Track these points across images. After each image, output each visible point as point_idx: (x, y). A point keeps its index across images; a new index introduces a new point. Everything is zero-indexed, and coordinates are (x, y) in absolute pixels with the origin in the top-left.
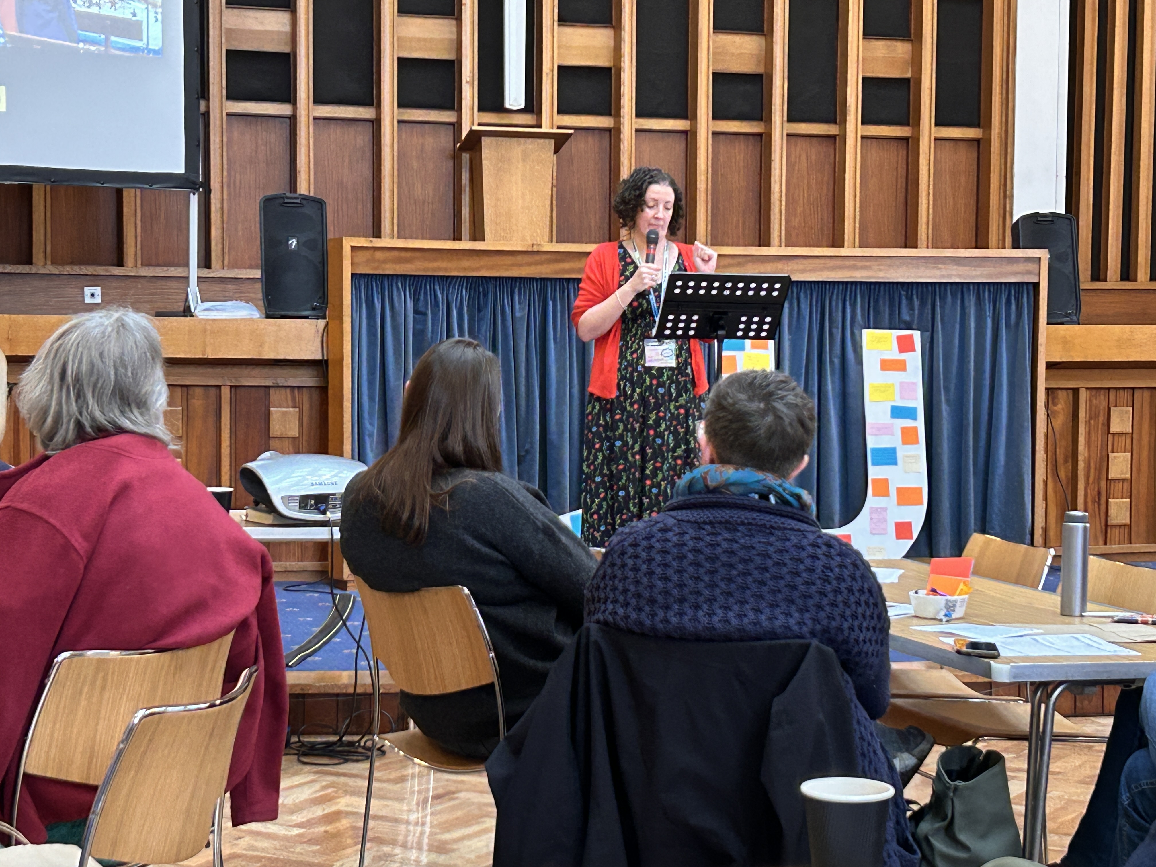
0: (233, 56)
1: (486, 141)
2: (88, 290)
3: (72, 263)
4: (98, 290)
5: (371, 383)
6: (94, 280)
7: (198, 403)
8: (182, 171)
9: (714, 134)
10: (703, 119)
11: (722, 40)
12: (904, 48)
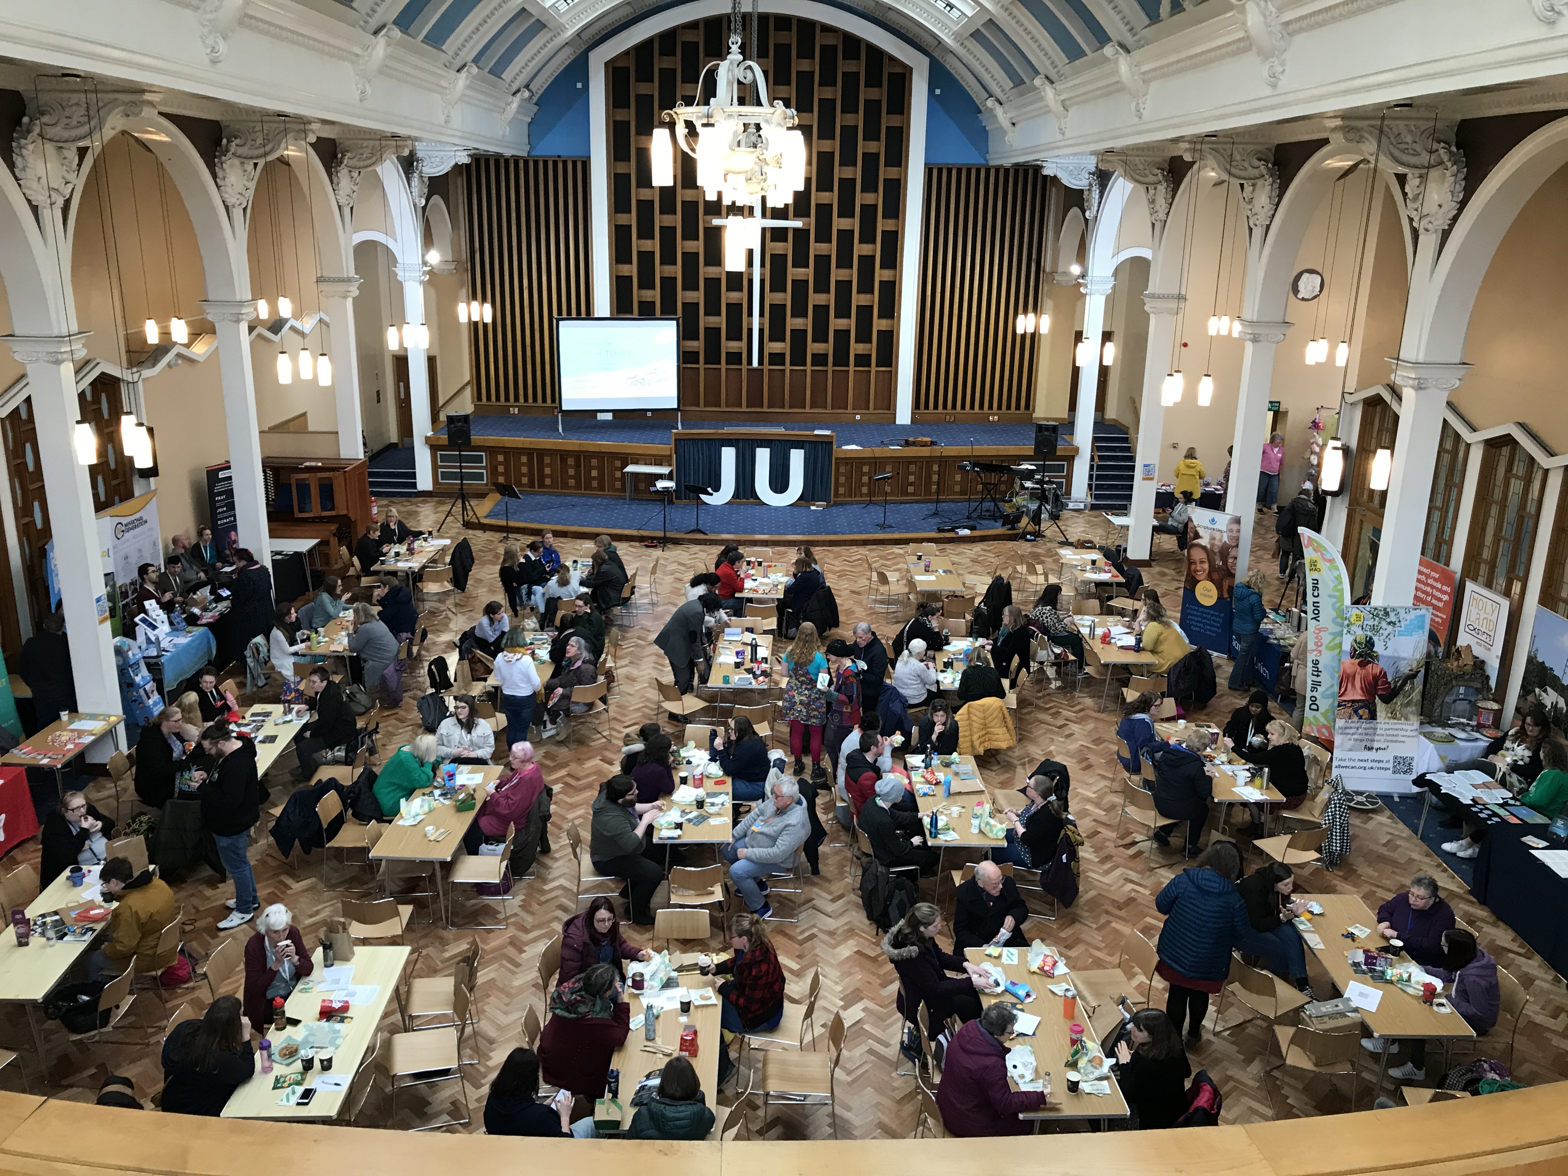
0: (684, 353)
9: (812, 370)
10: (809, 368)
11: (816, 345)
12: (868, 346)
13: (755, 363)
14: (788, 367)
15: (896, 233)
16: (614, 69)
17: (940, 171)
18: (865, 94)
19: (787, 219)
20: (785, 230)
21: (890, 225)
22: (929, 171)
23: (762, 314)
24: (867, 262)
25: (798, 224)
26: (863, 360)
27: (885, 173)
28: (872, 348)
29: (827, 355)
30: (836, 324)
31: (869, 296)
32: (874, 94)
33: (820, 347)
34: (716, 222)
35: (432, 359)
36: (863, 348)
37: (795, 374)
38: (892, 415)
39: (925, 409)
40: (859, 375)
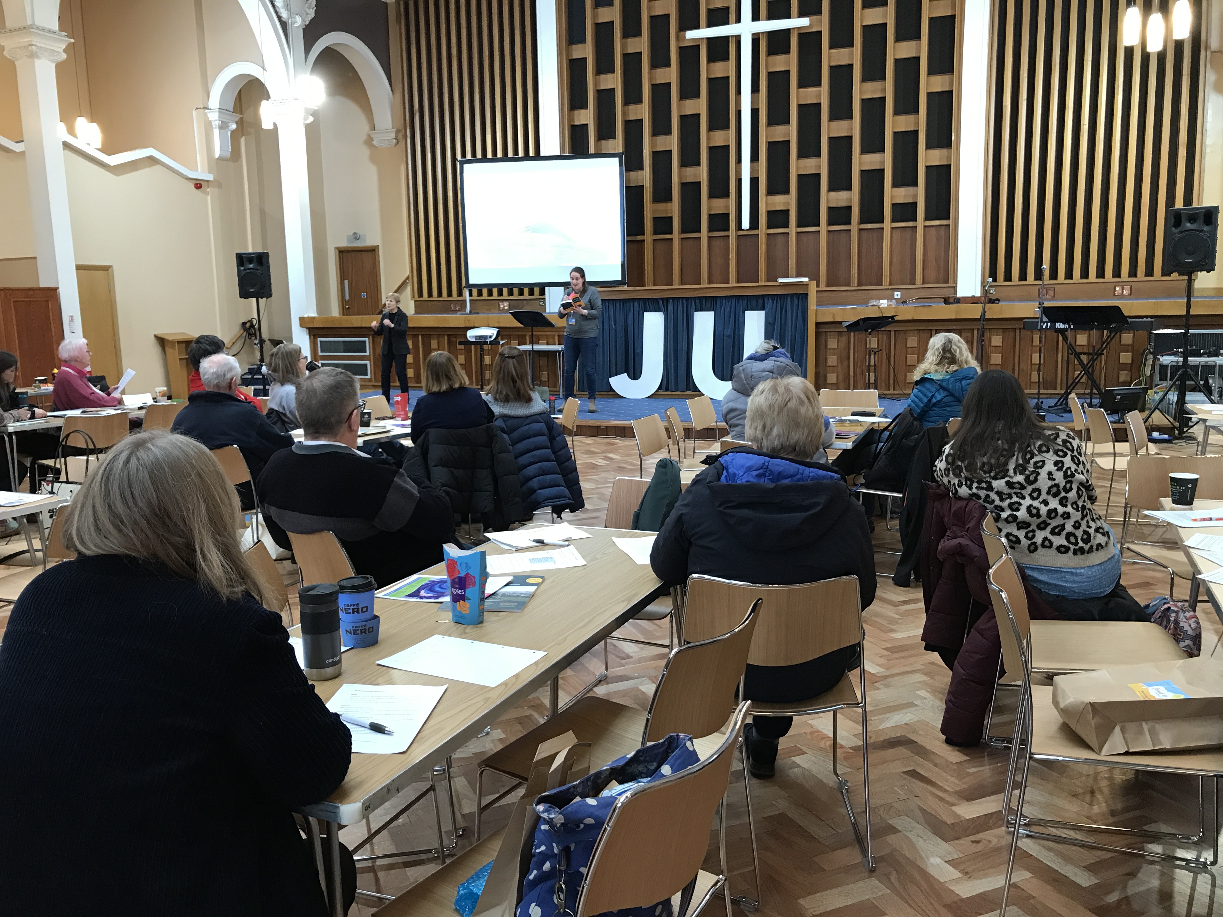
0: (653, 220)
9: (828, 231)
10: (823, 226)
11: (833, 194)
12: (911, 190)
13: (746, 224)
14: (793, 229)
15: (953, 17)
19: (789, 17)
20: (787, 32)
21: (942, 7)
23: (756, 158)
24: (907, 68)
25: (804, 22)
26: (905, 211)
28: (918, 193)
29: (849, 208)
30: (861, 162)
31: (911, 117)
33: (840, 198)
34: (691, 34)
35: (374, 250)
36: (902, 195)
37: (804, 238)
38: (952, 289)
39: (1005, 280)
40: (898, 233)
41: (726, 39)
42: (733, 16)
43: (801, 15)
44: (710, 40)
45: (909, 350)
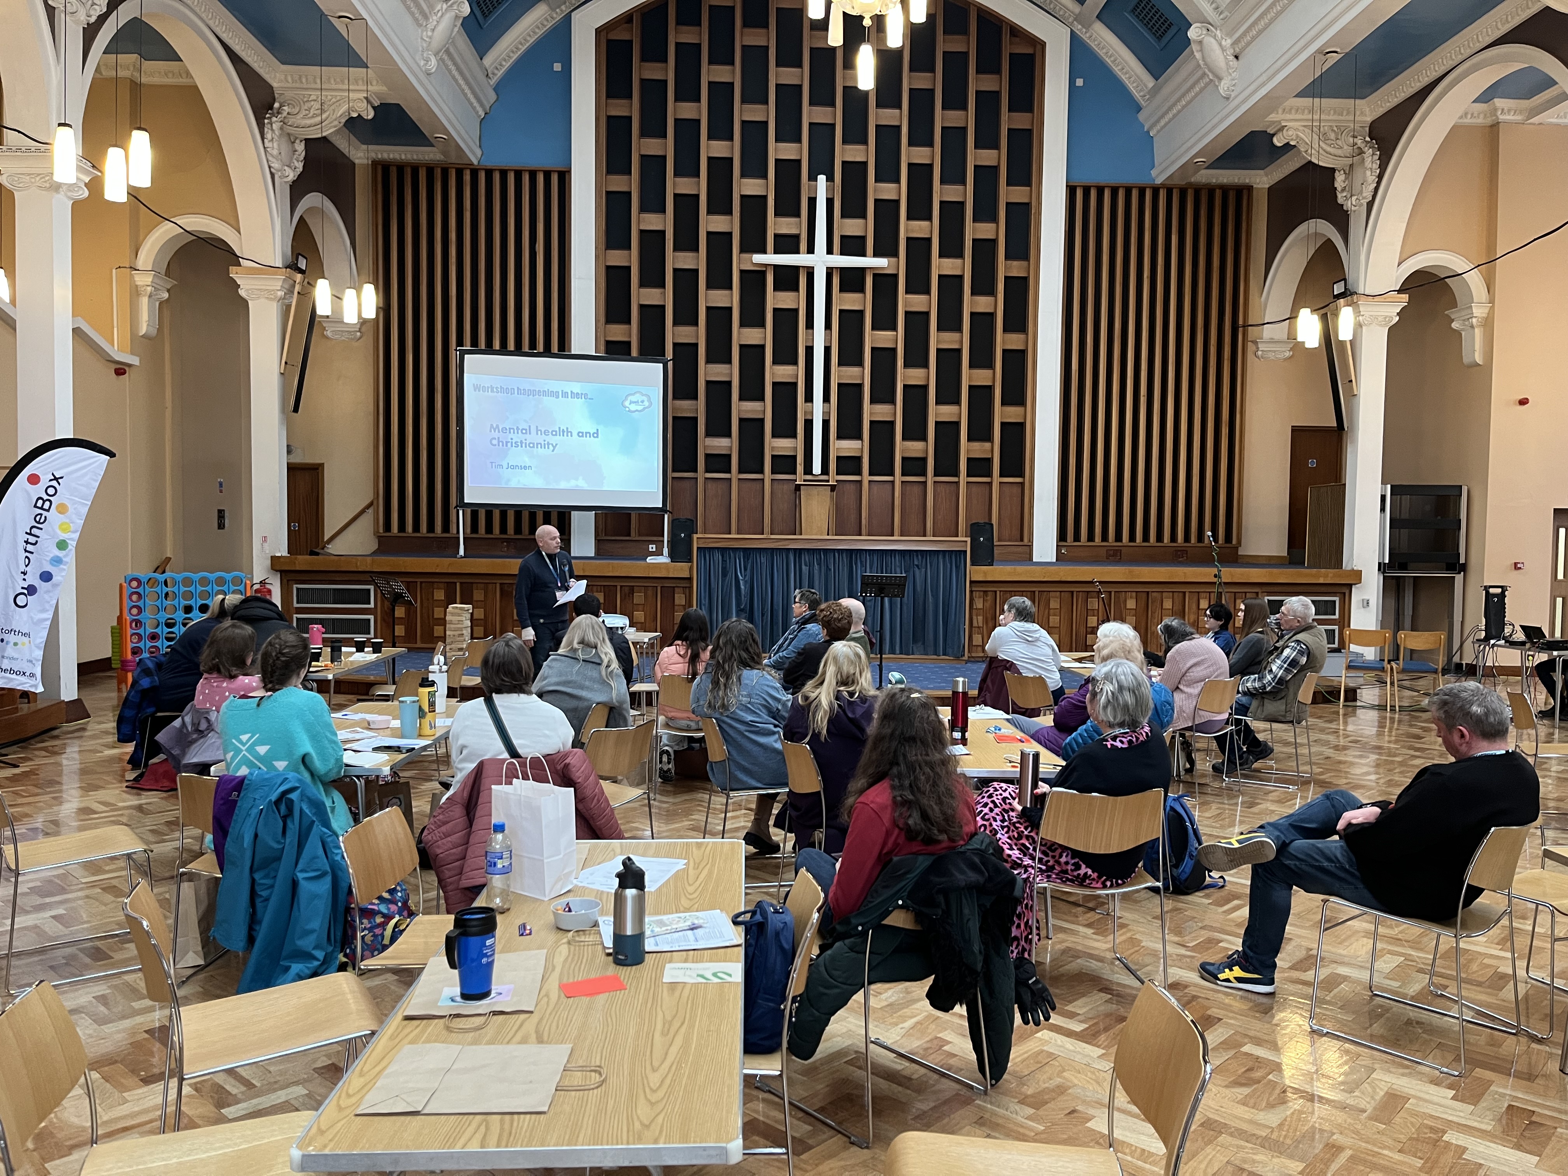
0: (708, 456)
1: (802, 487)
2: (650, 546)
3: (648, 535)
4: (654, 546)
5: (705, 586)
6: (652, 542)
7: (650, 592)
8: (661, 506)
9: (902, 482)
10: (898, 478)
11: (908, 444)
12: (987, 445)
13: (817, 468)
14: (866, 477)
15: (1025, 280)
16: (609, 42)
17: (1087, 190)
18: (976, 83)
19: (864, 255)
20: (862, 271)
21: (1016, 269)
22: (1071, 190)
23: (826, 399)
24: (983, 322)
25: (882, 263)
26: (980, 466)
27: (1008, 194)
28: (993, 450)
29: (924, 459)
30: (937, 413)
31: (987, 372)
32: (988, 83)
33: (915, 448)
34: (758, 258)
35: (317, 469)
36: (979, 449)
37: (874, 486)
38: (1027, 548)
39: (1075, 541)
40: (974, 489)
41: (796, 269)
42: (803, 245)
43: (876, 255)
44: (777, 268)
45: (1051, 611)
